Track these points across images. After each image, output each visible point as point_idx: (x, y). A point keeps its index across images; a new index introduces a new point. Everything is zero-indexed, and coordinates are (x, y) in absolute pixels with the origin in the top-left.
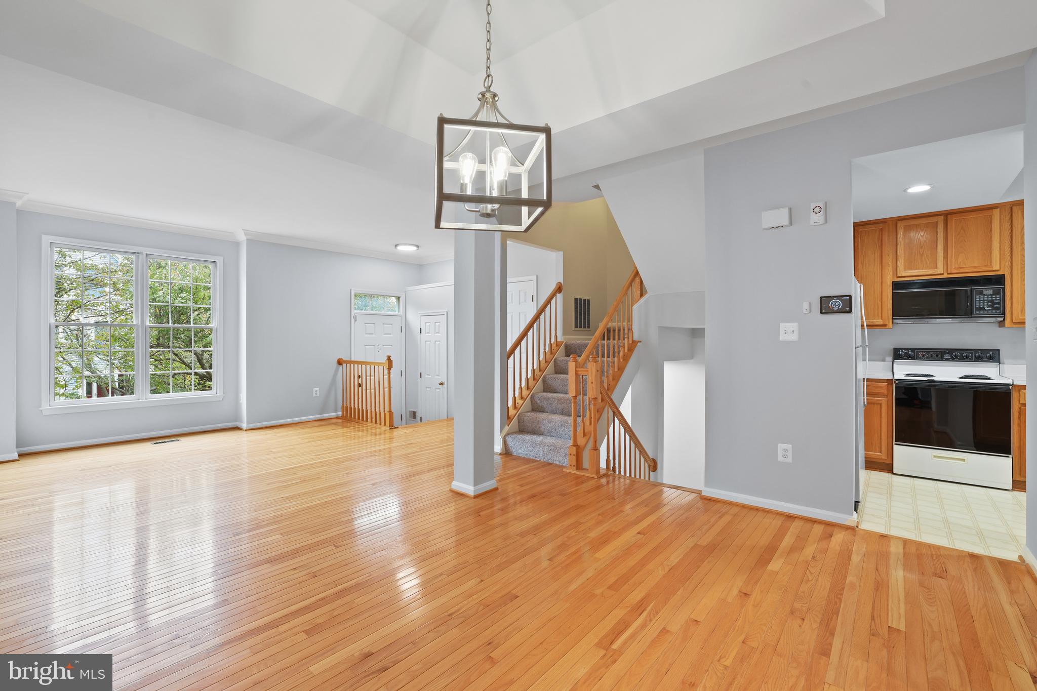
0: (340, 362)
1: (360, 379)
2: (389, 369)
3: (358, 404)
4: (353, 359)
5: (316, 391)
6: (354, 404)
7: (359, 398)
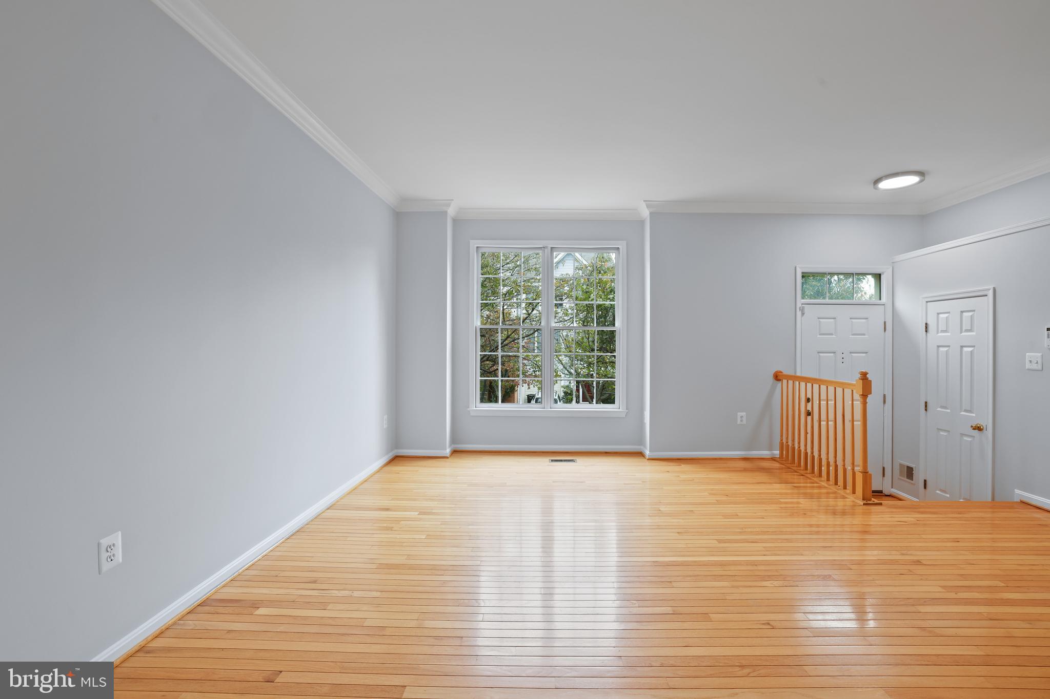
0: (777, 377)
1: (809, 405)
2: (865, 396)
3: (806, 446)
4: (798, 374)
5: (742, 417)
6: (799, 443)
7: (806, 433)
